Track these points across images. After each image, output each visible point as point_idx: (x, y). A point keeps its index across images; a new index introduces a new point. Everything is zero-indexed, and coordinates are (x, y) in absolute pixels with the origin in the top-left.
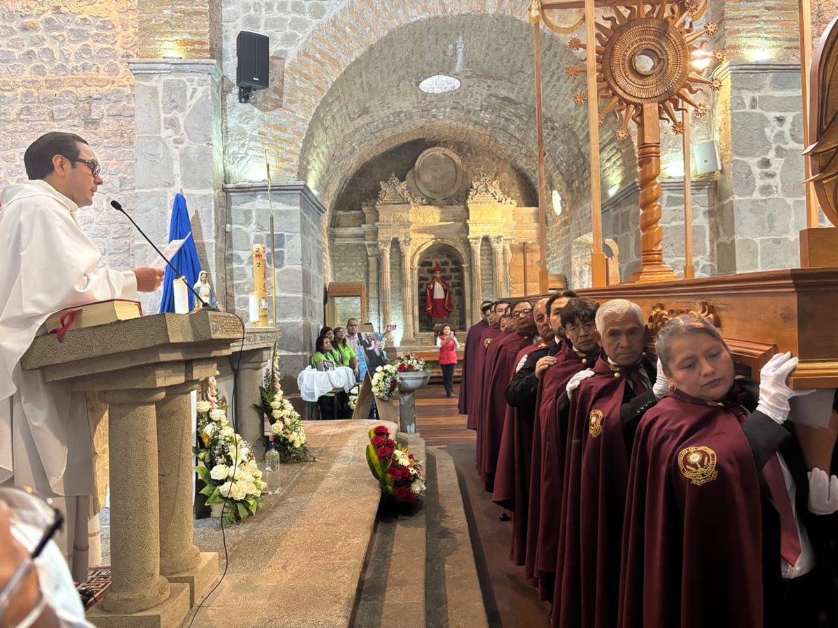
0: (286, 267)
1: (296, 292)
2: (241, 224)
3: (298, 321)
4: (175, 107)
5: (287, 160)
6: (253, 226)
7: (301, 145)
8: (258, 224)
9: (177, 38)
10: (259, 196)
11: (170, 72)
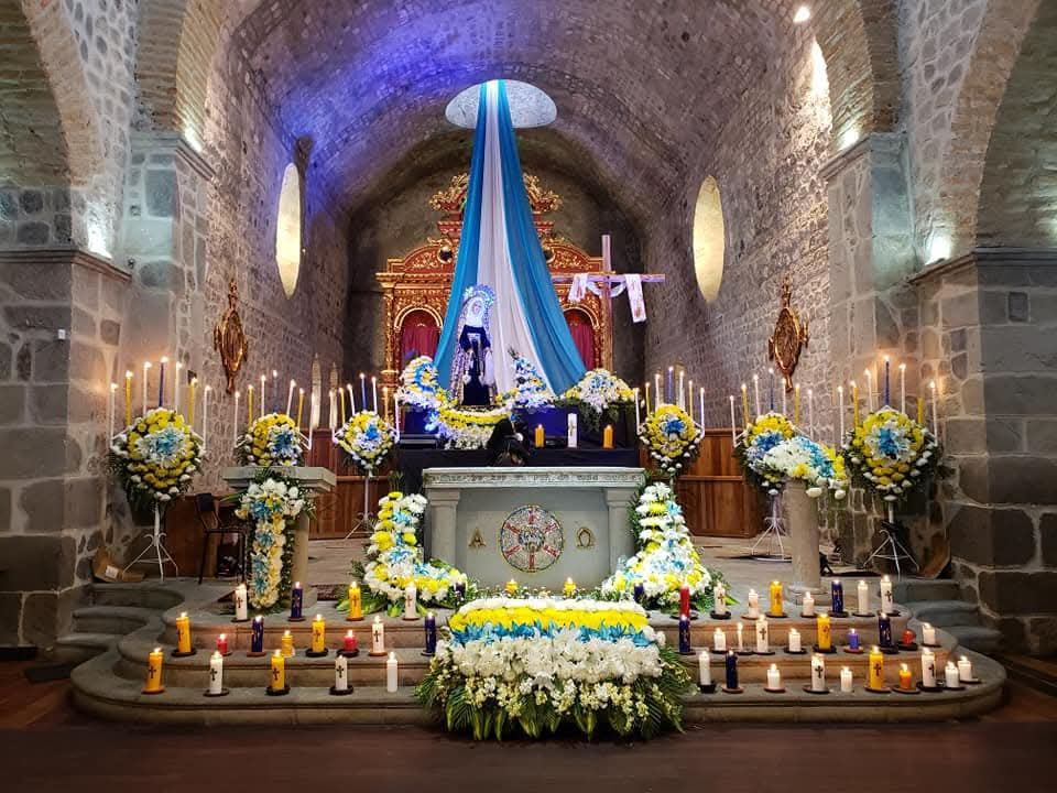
0: (970, 377)
1: (979, 413)
2: (932, 324)
3: (983, 456)
4: (850, 203)
5: (965, 222)
6: (940, 324)
7: (978, 193)
8: (944, 322)
9: (853, 121)
10: (944, 281)
11: (845, 165)
